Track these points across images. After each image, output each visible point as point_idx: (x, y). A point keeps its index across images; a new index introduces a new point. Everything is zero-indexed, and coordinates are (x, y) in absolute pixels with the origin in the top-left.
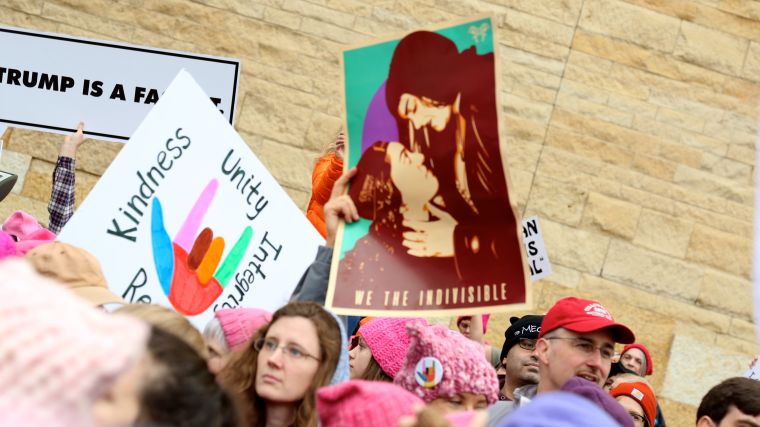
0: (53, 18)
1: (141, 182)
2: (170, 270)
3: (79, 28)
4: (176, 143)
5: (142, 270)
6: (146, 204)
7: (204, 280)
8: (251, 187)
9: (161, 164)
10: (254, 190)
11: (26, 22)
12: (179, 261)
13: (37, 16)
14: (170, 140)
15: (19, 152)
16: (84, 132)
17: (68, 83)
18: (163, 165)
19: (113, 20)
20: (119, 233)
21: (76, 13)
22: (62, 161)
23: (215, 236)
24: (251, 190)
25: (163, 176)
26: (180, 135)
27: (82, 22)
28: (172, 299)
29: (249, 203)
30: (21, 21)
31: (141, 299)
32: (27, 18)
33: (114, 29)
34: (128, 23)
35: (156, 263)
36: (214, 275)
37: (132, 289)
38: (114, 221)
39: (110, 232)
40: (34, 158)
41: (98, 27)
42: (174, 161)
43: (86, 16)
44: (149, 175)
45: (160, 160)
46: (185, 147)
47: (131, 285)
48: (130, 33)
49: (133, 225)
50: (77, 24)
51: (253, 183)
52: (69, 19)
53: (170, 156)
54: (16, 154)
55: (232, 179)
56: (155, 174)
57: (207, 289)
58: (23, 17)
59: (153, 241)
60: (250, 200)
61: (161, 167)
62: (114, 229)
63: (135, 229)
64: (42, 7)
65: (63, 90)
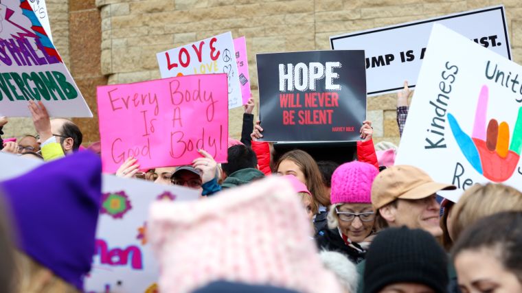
0: (369, 17)
1: (435, 107)
2: (478, 156)
3: (388, 17)
4: (448, 73)
5: (458, 164)
6: (444, 121)
7: (503, 155)
8: (512, 81)
9: (443, 91)
10: (514, 82)
11: (354, 25)
12: (481, 149)
13: (359, 19)
14: (444, 72)
15: (374, 109)
16: (409, 87)
17: (390, 58)
18: (446, 90)
19: (407, 5)
20: (433, 146)
21: (382, 8)
22: (400, 110)
23: (499, 123)
24: (512, 83)
25: (448, 98)
26: (449, 67)
27: (388, 13)
28: (486, 175)
29: (515, 92)
30: (350, 26)
31: (465, 183)
32: (353, 23)
33: (409, 10)
34: (418, 3)
35: (465, 155)
36: (509, 149)
37: (456, 179)
38: (427, 140)
39: (426, 147)
40: (384, 111)
41: (399, 13)
42: (452, 85)
43: (390, 8)
44: (438, 100)
45: (442, 88)
46: (455, 73)
47: (455, 176)
48: (421, 9)
49: (440, 137)
50: (385, 15)
51: (512, 77)
52: (379, 14)
53: (447, 83)
54: (373, 112)
55: (496, 81)
56: (442, 99)
57: (508, 160)
58: (351, 23)
59: (458, 142)
60: (514, 90)
61: (444, 93)
62: (429, 145)
63: (443, 139)
64: (360, 12)
65: (388, 63)
